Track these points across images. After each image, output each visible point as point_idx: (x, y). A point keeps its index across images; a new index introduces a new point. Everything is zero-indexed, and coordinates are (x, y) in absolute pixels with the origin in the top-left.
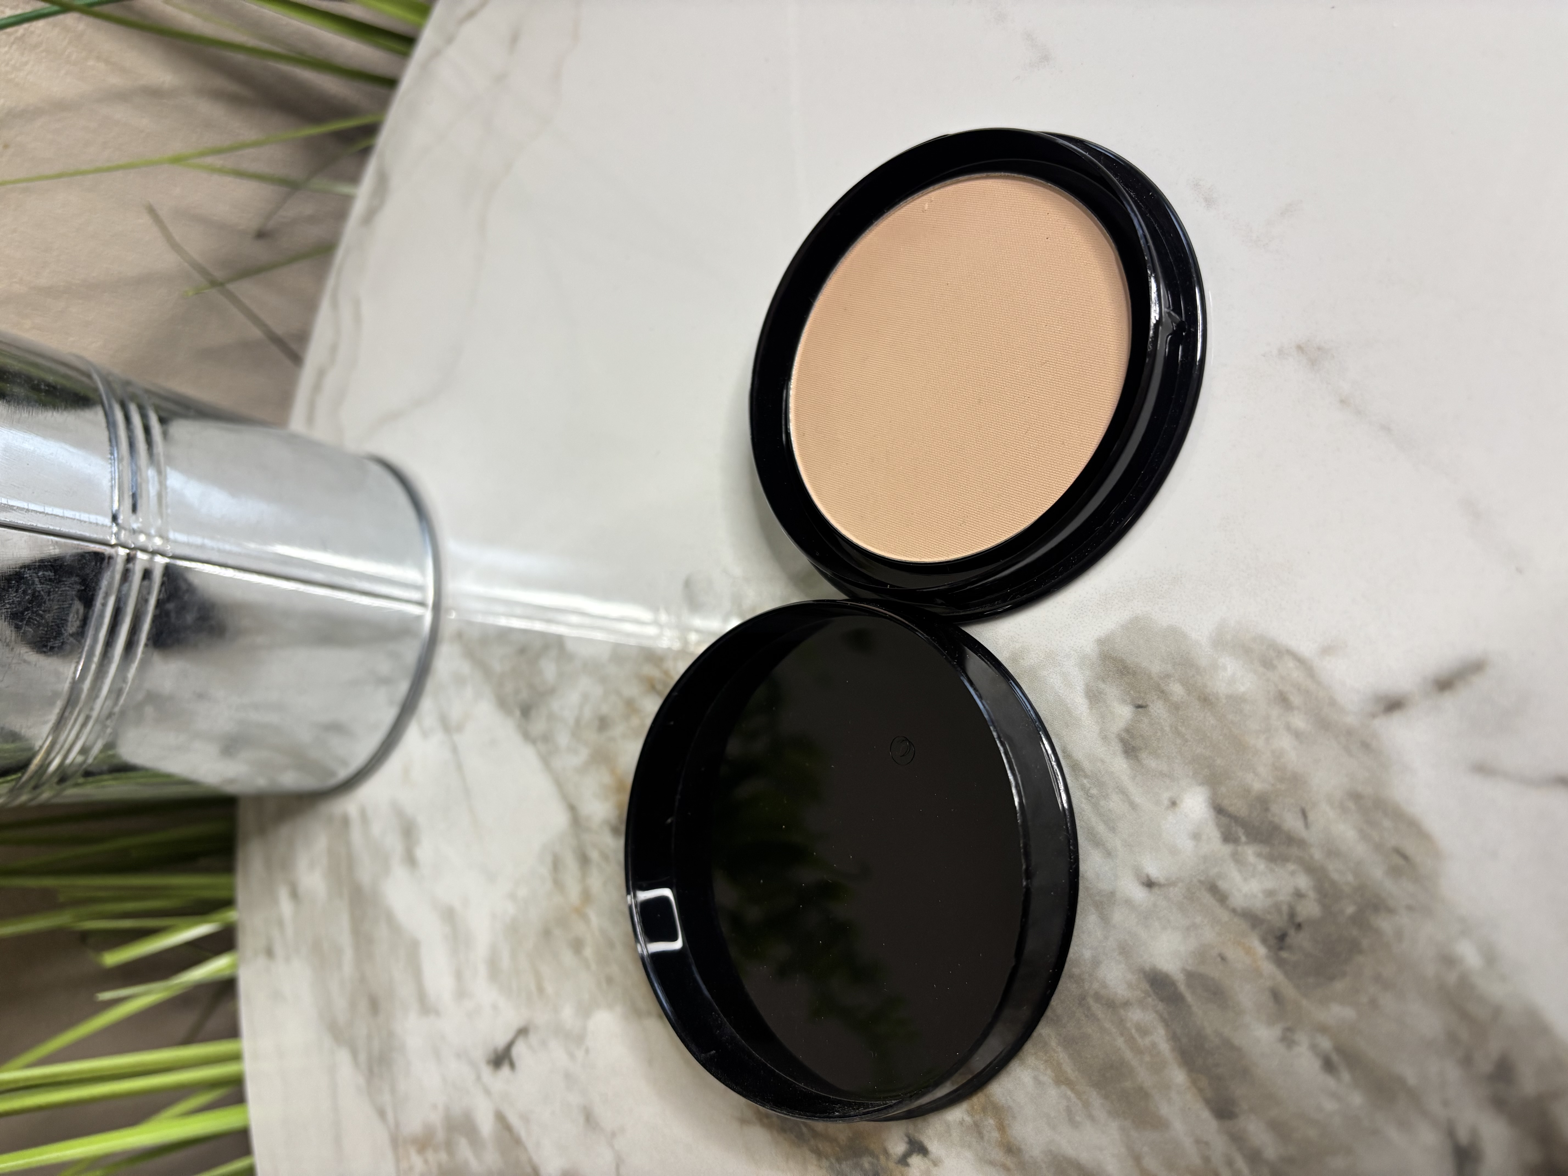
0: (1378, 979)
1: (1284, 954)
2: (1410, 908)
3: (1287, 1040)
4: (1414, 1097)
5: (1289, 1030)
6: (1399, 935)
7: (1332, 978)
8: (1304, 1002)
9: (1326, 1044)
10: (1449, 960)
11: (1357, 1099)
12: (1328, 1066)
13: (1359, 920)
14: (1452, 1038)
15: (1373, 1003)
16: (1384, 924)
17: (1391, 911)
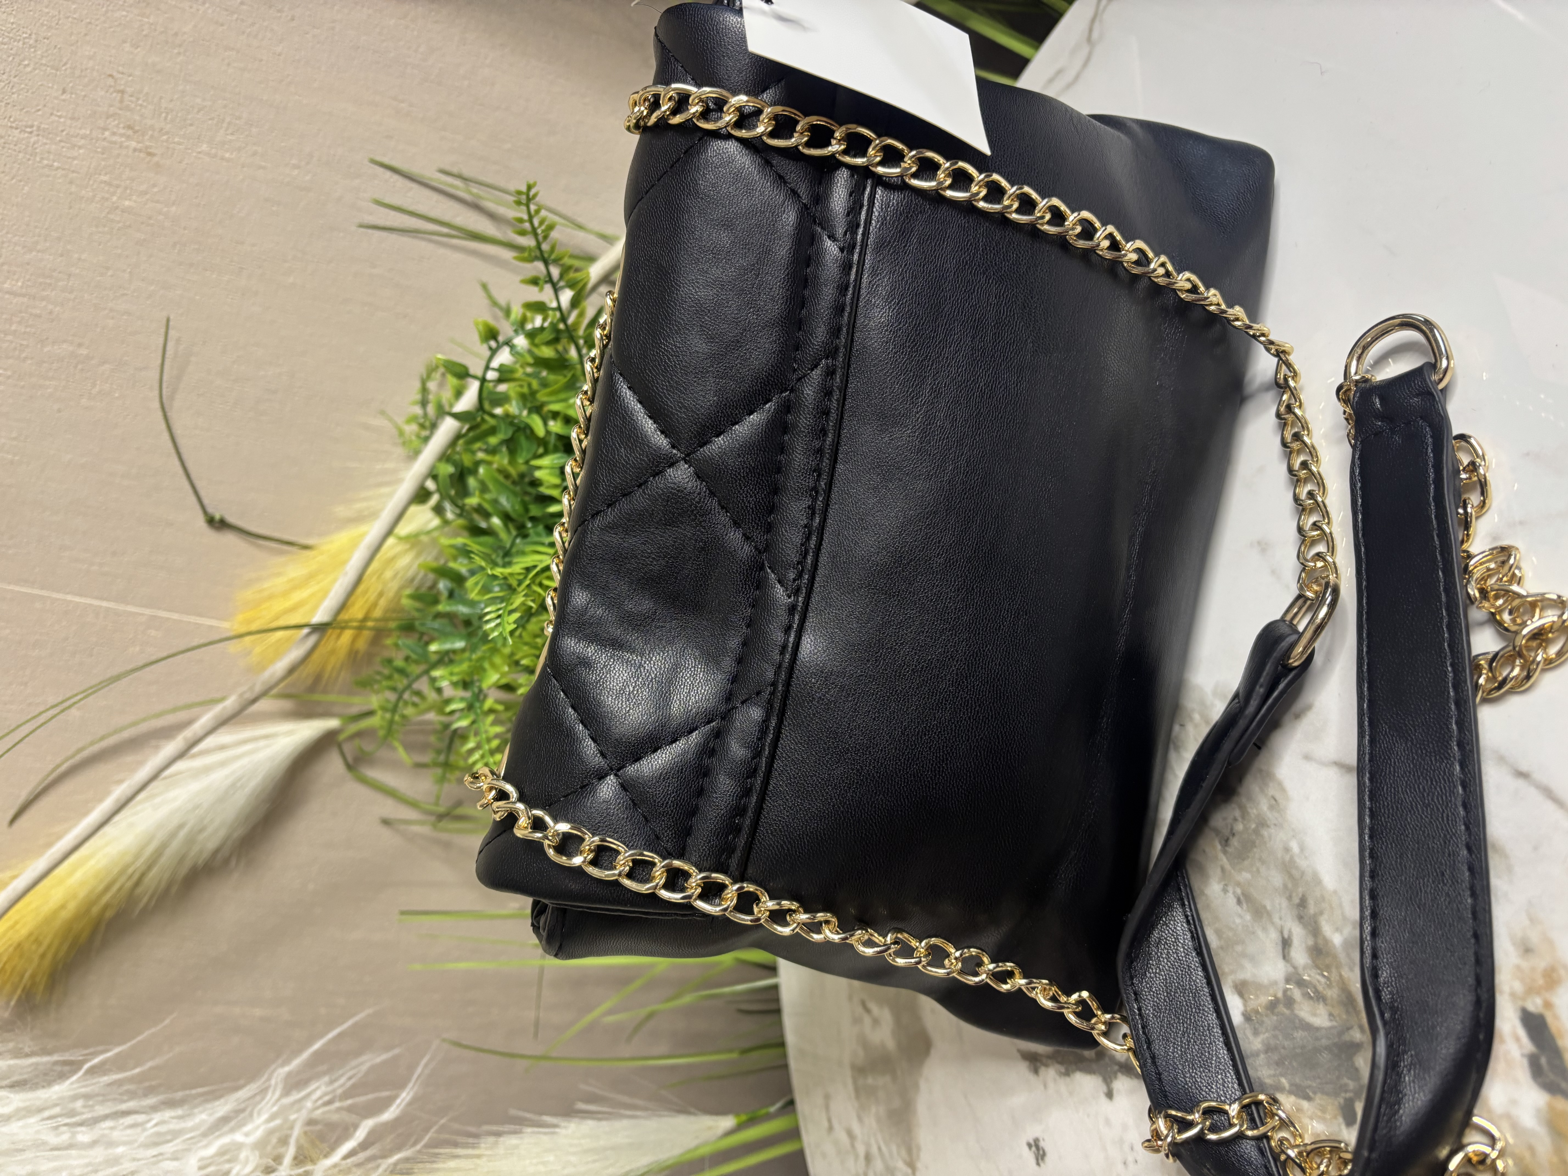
0: (1260, 859)
1: (1227, 849)
2: (1275, 825)
3: (1225, 891)
4: (1269, 915)
5: (1226, 885)
6: (1270, 838)
7: (1243, 860)
8: (1233, 871)
9: (1239, 891)
10: (1287, 850)
11: (1248, 917)
12: (1239, 902)
13: (1256, 832)
14: (1285, 886)
15: (1258, 871)
16: (1265, 832)
17: (1268, 826)
